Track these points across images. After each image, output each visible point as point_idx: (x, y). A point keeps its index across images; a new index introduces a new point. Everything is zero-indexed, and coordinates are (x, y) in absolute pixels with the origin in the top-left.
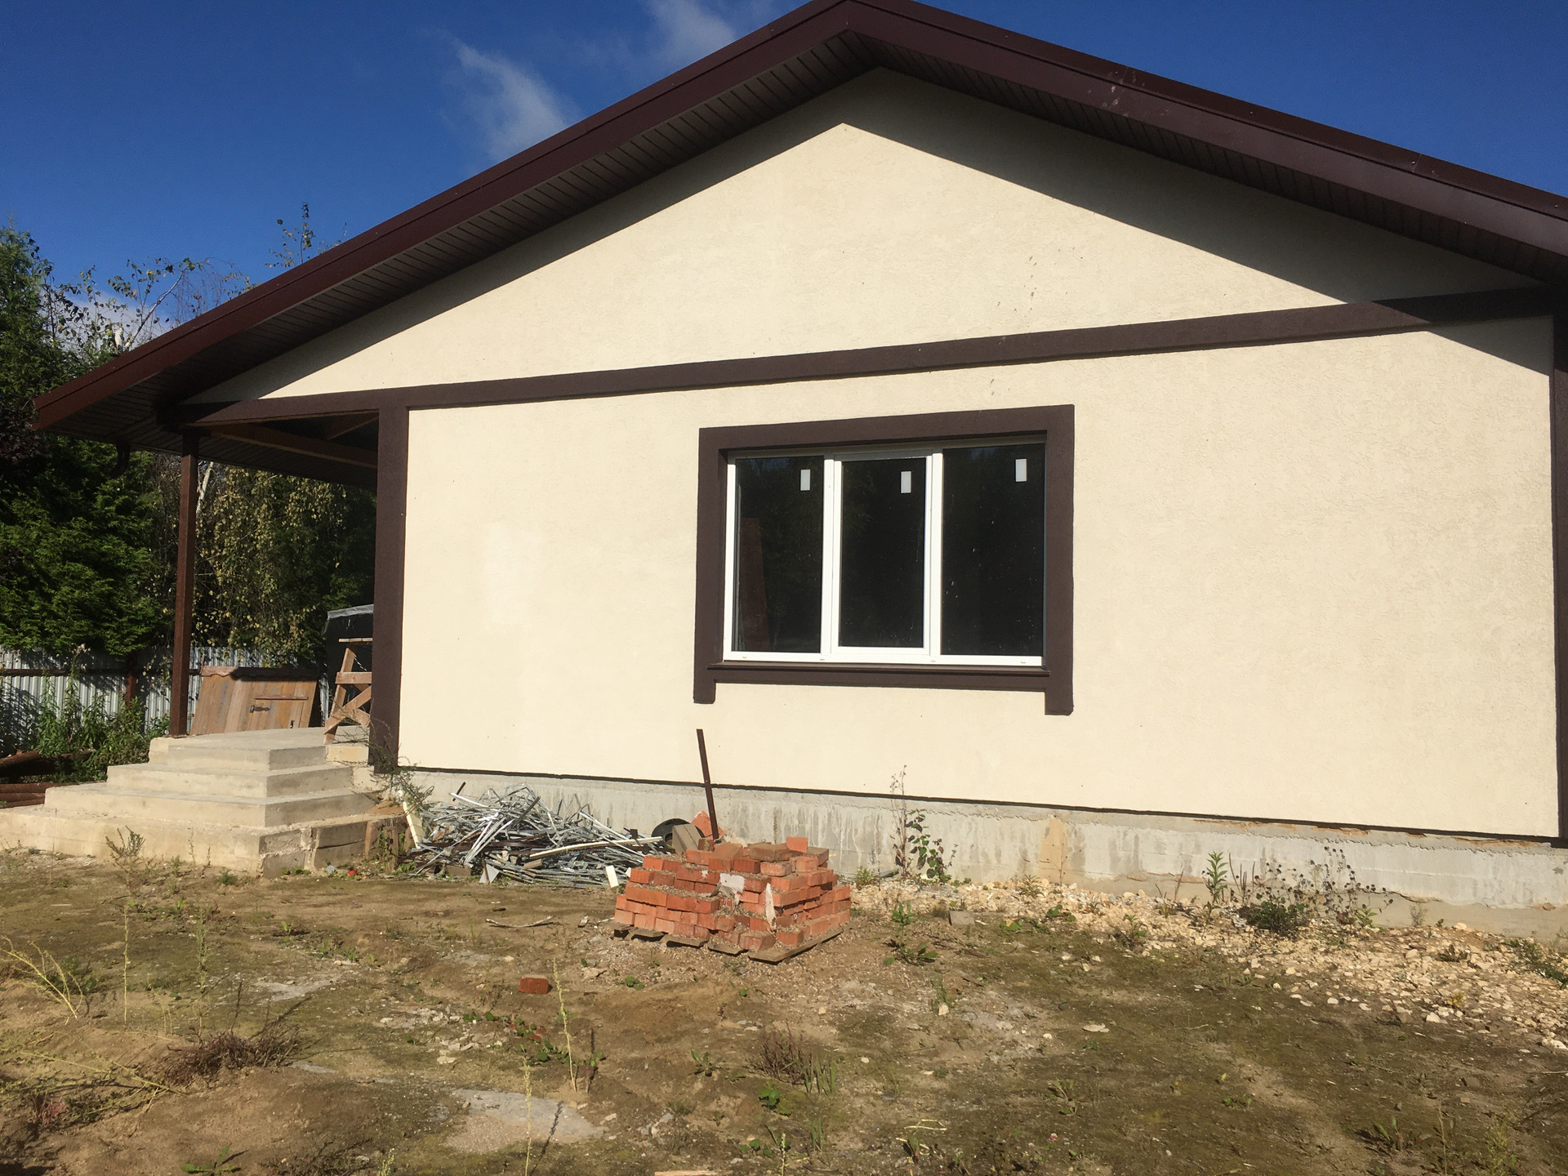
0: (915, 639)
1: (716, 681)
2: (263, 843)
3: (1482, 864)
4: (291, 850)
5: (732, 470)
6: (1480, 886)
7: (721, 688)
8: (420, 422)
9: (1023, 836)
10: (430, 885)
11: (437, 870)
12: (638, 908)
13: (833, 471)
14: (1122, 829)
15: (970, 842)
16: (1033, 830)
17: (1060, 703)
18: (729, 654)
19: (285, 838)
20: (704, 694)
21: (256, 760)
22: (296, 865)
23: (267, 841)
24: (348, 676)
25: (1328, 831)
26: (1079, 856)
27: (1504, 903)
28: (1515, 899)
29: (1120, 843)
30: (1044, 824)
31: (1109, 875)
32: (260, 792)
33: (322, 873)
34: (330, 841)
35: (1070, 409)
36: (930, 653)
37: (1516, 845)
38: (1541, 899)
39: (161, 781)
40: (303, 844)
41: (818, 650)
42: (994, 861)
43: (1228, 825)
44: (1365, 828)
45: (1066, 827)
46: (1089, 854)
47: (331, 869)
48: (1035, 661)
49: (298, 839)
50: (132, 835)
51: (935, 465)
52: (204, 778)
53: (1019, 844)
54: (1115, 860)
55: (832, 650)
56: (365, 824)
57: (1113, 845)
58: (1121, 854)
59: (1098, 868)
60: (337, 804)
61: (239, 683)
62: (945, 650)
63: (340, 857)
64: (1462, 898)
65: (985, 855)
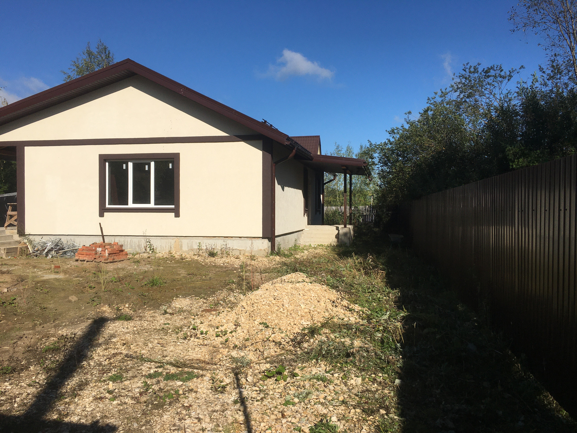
0: (149, 202)
1: (105, 212)
3: (251, 243)
5: (107, 164)
7: (105, 214)
8: (27, 150)
9: (171, 243)
10: (35, 259)
11: (37, 256)
12: (80, 255)
13: (130, 165)
14: (189, 240)
15: (160, 245)
17: (177, 215)
18: (107, 206)
20: (101, 215)
24: (10, 213)
25: (227, 238)
26: (181, 246)
27: (254, 250)
28: (256, 249)
29: (189, 243)
30: (175, 240)
31: (187, 250)
33: (7, 258)
34: (9, 251)
35: (179, 154)
36: (152, 205)
37: (256, 239)
38: (260, 249)
40: (2, 252)
41: (128, 205)
42: (165, 248)
45: (179, 240)
46: (183, 246)
47: (10, 257)
48: (173, 206)
51: (152, 164)
53: (170, 245)
54: (188, 246)
55: (131, 205)
56: (18, 247)
59: (185, 248)
60: (10, 243)
63: (11, 255)
65: (163, 247)
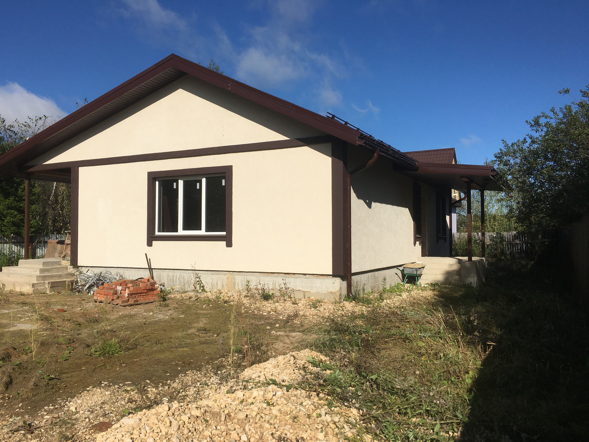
0: (200, 228)
1: (152, 241)
2: (33, 285)
3: (318, 282)
4: (42, 288)
5: (157, 183)
6: (318, 287)
7: (154, 243)
8: (82, 170)
9: (223, 279)
10: (77, 296)
12: (98, 295)
13: (181, 183)
14: (244, 276)
15: (211, 281)
16: (224, 277)
17: (229, 244)
18: (157, 233)
19: (40, 284)
20: (150, 244)
21: (39, 265)
22: (43, 291)
23: (34, 285)
24: (68, 242)
25: (287, 275)
26: (234, 285)
27: (322, 291)
28: (324, 291)
29: (243, 280)
30: (227, 276)
32: (38, 273)
33: (51, 294)
34: (53, 286)
35: (231, 167)
36: (202, 232)
37: (325, 277)
38: (329, 291)
39: (15, 271)
40: (46, 286)
41: (177, 232)
42: (216, 286)
43: (266, 274)
44: (294, 274)
45: (232, 277)
46: (236, 283)
47: (54, 292)
48: (224, 233)
49: (45, 285)
50: (3, 285)
51: (204, 181)
52: (25, 269)
53: (222, 282)
55: (181, 232)
56: (66, 281)
57: (242, 281)
58: (243, 283)
59: (238, 287)
61: (59, 245)
62: (207, 231)
63: (56, 290)
64: (314, 291)
65: (214, 285)
